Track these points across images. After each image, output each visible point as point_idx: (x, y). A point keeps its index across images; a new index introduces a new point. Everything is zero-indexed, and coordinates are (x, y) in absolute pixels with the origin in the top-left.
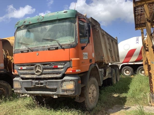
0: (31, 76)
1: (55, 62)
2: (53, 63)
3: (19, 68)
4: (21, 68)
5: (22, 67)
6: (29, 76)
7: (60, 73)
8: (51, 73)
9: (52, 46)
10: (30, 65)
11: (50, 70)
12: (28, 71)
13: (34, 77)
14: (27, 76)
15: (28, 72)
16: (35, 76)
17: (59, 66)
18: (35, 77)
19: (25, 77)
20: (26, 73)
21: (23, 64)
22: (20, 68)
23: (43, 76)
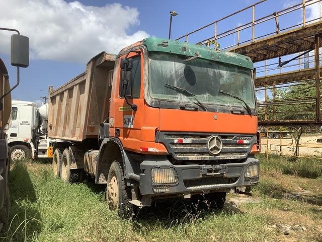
0: (200, 156)
1: (240, 135)
2: (238, 135)
3: (173, 140)
4: (179, 140)
5: (182, 138)
6: (196, 157)
7: (245, 152)
8: (233, 152)
9: (235, 107)
10: (198, 135)
11: (232, 148)
12: (194, 148)
13: (206, 159)
14: (191, 157)
15: (196, 149)
16: (207, 157)
17: (245, 142)
18: (208, 159)
19: (188, 158)
20: (190, 151)
21: (186, 133)
22: (176, 141)
23: (221, 157)
